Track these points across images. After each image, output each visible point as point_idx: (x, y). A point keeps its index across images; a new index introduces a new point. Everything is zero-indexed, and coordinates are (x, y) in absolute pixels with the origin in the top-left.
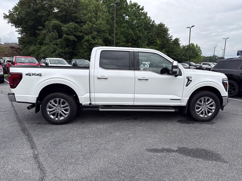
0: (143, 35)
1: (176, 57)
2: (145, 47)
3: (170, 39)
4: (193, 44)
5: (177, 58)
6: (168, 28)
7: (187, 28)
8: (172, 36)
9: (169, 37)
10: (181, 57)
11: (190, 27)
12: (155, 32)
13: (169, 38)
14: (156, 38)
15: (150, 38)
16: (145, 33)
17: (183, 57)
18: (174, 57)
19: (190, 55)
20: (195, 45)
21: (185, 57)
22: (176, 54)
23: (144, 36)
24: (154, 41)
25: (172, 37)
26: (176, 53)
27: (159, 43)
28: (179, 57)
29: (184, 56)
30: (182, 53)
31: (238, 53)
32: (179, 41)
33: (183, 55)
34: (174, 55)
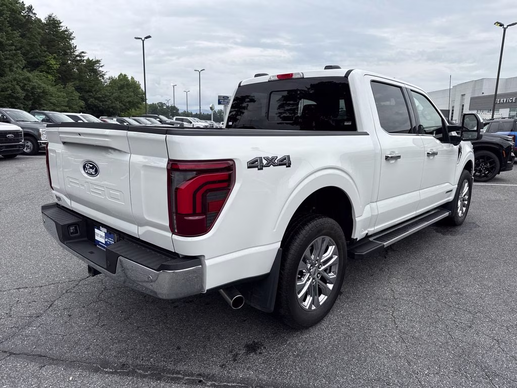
0: (8, 39)
1: (101, 104)
2: (21, 72)
3: (78, 58)
4: (125, 75)
5: (103, 105)
6: (71, 31)
7: (136, 38)
8: (83, 52)
9: (77, 53)
10: (112, 103)
11: (143, 39)
12: (39, 37)
13: (77, 56)
14: (45, 52)
15: (28, 52)
16: (14, 36)
17: (115, 104)
18: (96, 104)
19: (129, 99)
20: (130, 78)
21: (120, 104)
22: (101, 96)
23: (12, 45)
24: (43, 59)
25: (83, 54)
26: (100, 94)
27: (55, 66)
28: (107, 103)
29: (118, 102)
30: (112, 94)
31: (219, 100)
32: (102, 66)
33: (116, 99)
34: (96, 99)
